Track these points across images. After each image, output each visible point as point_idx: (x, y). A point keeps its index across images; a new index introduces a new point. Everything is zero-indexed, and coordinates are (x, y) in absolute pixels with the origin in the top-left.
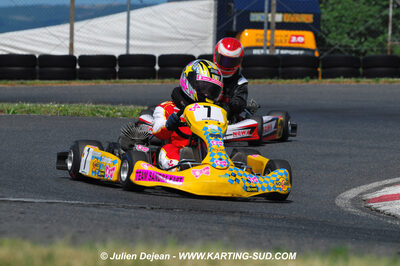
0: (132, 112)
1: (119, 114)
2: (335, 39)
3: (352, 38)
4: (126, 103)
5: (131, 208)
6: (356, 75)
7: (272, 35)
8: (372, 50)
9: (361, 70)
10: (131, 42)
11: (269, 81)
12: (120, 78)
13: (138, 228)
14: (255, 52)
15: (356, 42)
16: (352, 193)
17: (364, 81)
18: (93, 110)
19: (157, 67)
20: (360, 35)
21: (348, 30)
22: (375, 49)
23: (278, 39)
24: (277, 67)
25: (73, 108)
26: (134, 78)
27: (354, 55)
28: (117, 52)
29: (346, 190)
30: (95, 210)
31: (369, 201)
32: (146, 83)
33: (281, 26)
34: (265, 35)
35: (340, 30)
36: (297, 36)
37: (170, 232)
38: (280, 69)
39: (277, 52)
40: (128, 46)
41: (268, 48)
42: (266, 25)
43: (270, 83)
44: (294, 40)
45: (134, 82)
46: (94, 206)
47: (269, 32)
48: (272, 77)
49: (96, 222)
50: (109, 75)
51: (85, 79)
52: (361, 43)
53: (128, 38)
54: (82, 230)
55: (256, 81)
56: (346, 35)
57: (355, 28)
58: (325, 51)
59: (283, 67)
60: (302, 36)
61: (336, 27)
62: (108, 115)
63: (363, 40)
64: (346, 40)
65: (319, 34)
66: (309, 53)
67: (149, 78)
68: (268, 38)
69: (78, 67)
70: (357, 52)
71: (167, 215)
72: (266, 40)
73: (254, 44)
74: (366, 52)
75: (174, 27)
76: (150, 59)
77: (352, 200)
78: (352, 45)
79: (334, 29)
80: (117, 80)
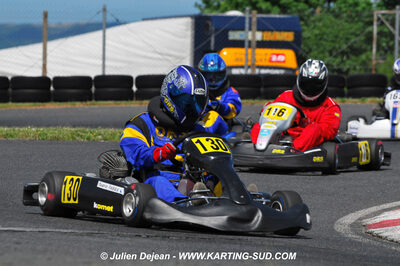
0: (113, 135)
1: (100, 137)
3: (335, 57)
4: (105, 125)
6: (341, 95)
7: (254, 54)
8: (355, 69)
10: (107, 63)
11: (251, 101)
12: (96, 100)
14: (235, 72)
15: (338, 60)
17: (350, 101)
18: (73, 134)
19: (134, 88)
20: (343, 53)
21: (330, 48)
22: (358, 67)
23: (258, 58)
24: (260, 87)
25: (51, 132)
26: (111, 100)
27: (336, 74)
28: (93, 72)
29: (344, 215)
31: (370, 226)
32: (123, 104)
33: (262, 44)
35: (322, 49)
36: (277, 55)
38: (262, 89)
39: (257, 71)
40: (104, 66)
41: (249, 67)
42: (247, 44)
43: (252, 104)
44: (274, 58)
45: (111, 104)
47: (250, 51)
48: (254, 97)
50: (85, 97)
51: (60, 101)
52: (343, 61)
53: (104, 59)
56: (327, 54)
57: (337, 46)
59: (265, 87)
60: (283, 55)
61: (317, 45)
62: (88, 139)
63: (345, 58)
65: (300, 52)
66: (291, 73)
67: (127, 99)
68: (250, 57)
69: (52, 88)
70: (339, 71)
72: (247, 59)
73: (233, 63)
74: (348, 70)
76: (128, 79)
77: (351, 225)
78: (334, 64)
79: (315, 47)
80: (94, 102)
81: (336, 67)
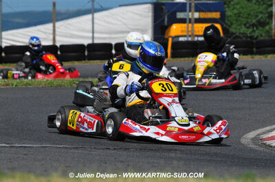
2: (235, 28)
3: (248, 28)
5: (99, 149)
6: (251, 53)
7: (192, 27)
8: (262, 36)
9: (255, 49)
10: (96, 35)
11: (191, 59)
12: (89, 59)
13: (106, 163)
14: (181, 39)
15: (250, 30)
16: (252, 135)
17: (257, 57)
18: (71, 82)
20: (253, 25)
21: (244, 23)
22: (264, 35)
23: (196, 30)
25: (57, 81)
26: (98, 59)
27: (249, 39)
28: (86, 42)
29: (248, 132)
30: (75, 151)
31: (265, 140)
33: (198, 21)
34: (188, 27)
35: (239, 23)
37: (128, 166)
38: (198, 50)
39: (196, 39)
40: (93, 38)
41: (190, 36)
42: (188, 21)
45: (98, 62)
46: (74, 148)
47: (190, 25)
48: (193, 56)
49: (76, 159)
50: (81, 58)
51: (64, 61)
52: (254, 31)
53: (93, 32)
54: (67, 165)
55: (182, 59)
56: (243, 26)
57: (249, 21)
58: (230, 37)
61: (236, 20)
64: (243, 29)
65: (225, 26)
68: (190, 29)
69: (59, 53)
70: (251, 37)
71: (125, 153)
72: (188, 31)
73: (180, 34)
74: (257, 37)
75: (124, 24)
76: (109, 46)
77: (253, 139)
78: (248, 33)
79: (235, 21)
80: (87, 61)
81: (249, 35)
